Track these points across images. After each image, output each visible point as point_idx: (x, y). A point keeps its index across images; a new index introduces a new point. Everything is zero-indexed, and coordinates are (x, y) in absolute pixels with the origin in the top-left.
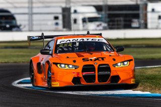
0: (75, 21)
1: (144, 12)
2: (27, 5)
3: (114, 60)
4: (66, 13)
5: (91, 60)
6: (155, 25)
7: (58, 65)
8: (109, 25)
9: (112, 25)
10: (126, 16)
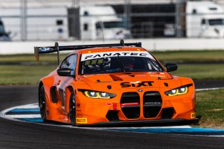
0: (86, 27)
1: (182, 14)
2: (18, 5)
3: (166, 85)
4: (73, 16)
5: (133, 85)
6: (196, 33)
7: (86, 93)
8: (132, 32)
9: (137, 32)
10: (156, 19)
